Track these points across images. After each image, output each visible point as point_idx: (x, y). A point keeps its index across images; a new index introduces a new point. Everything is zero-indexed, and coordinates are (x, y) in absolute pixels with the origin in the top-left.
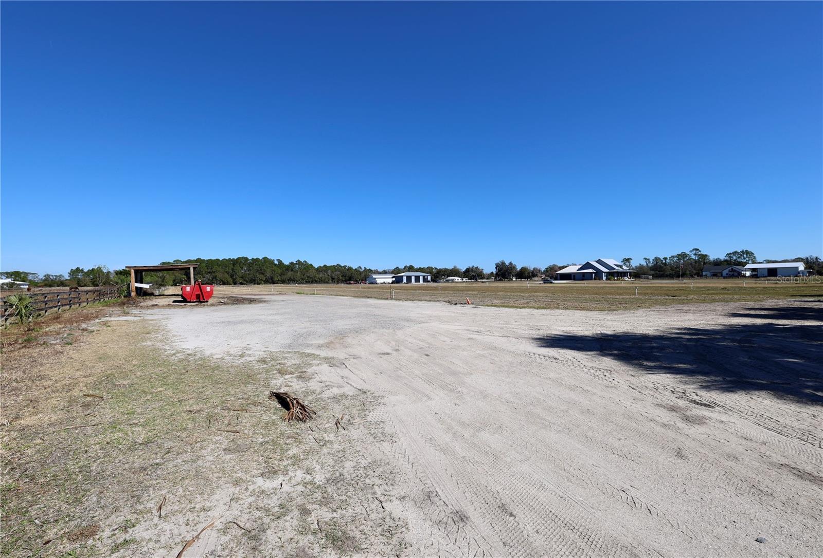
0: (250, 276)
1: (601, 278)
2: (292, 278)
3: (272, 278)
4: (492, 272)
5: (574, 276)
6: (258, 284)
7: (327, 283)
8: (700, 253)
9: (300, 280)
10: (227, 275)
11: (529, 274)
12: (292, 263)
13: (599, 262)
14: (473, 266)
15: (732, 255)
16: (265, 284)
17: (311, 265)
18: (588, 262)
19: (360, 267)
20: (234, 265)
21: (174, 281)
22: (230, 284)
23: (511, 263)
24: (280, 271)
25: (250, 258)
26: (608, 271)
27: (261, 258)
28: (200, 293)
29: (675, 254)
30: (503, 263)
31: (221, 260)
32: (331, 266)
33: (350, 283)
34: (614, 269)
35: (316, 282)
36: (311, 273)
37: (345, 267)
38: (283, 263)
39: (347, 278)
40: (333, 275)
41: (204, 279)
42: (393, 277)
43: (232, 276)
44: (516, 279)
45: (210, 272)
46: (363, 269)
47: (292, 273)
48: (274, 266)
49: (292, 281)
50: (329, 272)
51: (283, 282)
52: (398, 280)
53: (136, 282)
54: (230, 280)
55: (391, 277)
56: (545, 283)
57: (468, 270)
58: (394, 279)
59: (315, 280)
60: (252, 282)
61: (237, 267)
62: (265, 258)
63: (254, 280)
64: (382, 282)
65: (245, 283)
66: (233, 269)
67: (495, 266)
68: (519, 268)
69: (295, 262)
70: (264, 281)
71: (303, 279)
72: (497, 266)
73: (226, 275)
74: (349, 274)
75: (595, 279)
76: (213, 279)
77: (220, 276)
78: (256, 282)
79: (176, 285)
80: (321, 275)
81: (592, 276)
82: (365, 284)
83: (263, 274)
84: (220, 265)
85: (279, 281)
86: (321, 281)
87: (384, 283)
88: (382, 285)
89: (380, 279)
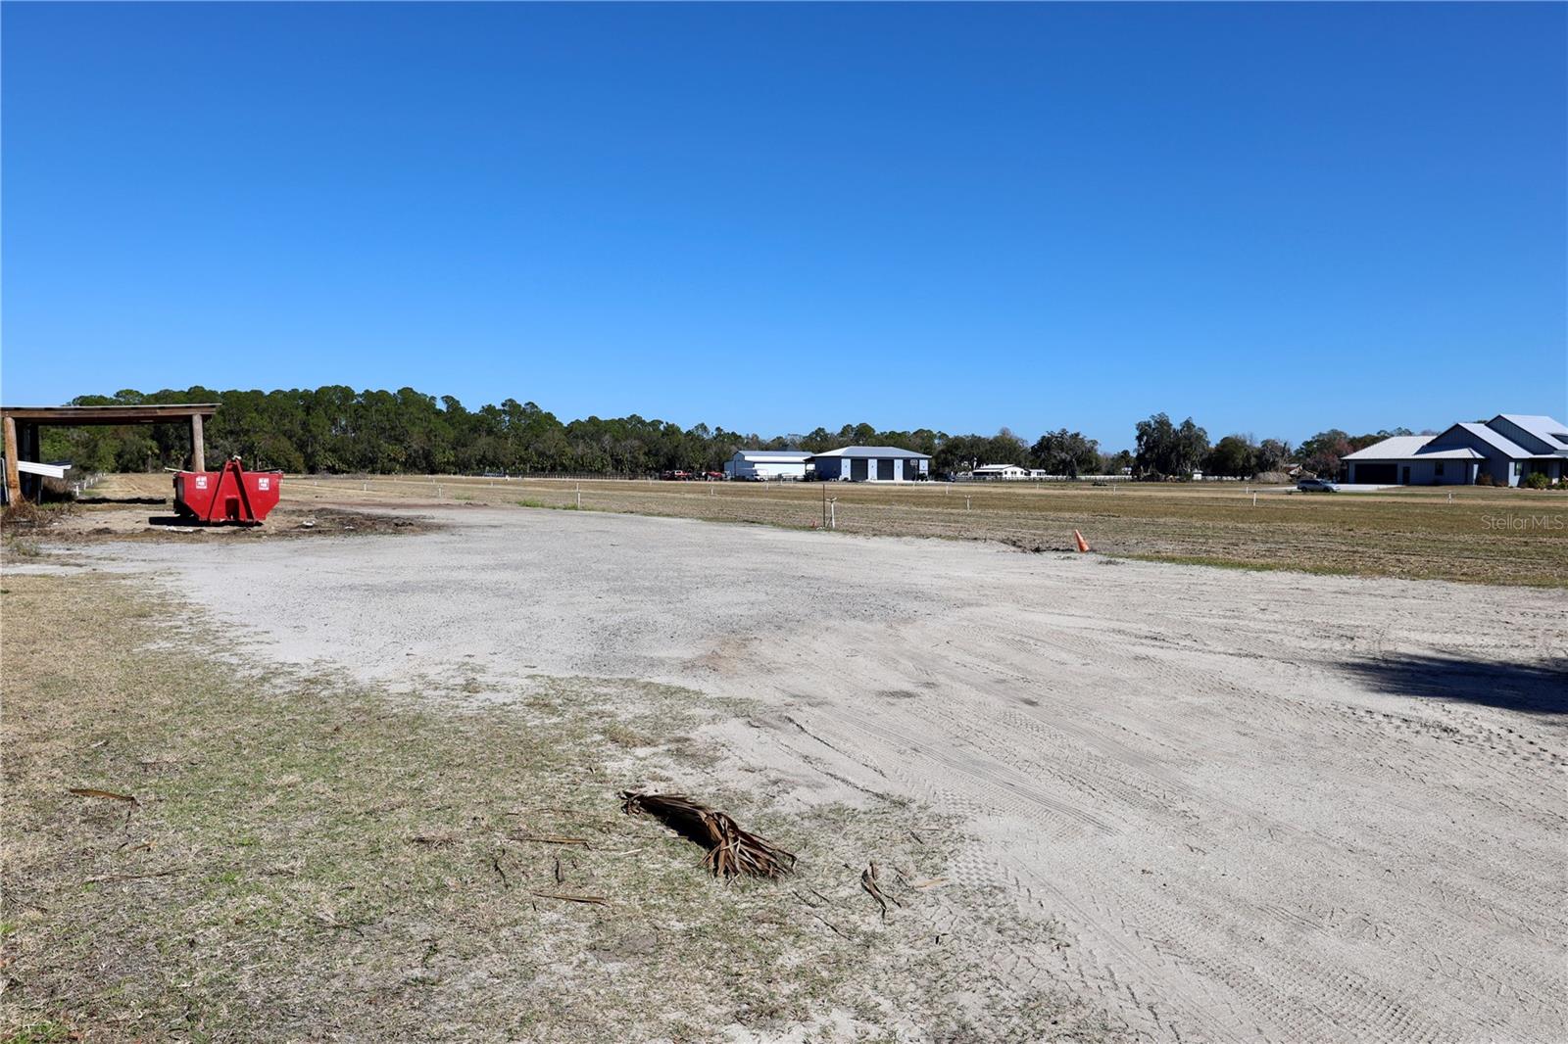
0: (359, 447)
1: (1503, 480)
2: (490, 455)
3: (427, 455)
4: (1126, 453)
5: (1406, 470)
6: (382, 473)
7: (600, 473)
9: (514, 464)
10: (289, 443)
11: (1248, 458)
12: (490, 409)
13: (1498, 424)
14: (1064, 432)
16: (405, 472)
17: (549, 416)
18: (1457, 426)
19: (703, 427)
20: (308, 410)
21: (119, 456)
22: (297, 472)
23: (1188, 425)
24: (452, 434)
25: (358, 390)
26: (1527, 455)
27: (393, 390)
28: (237, 496)
30: (1163, 424)
31: (267, 393)
32: (613, 421)
33: (672, 478)
34: (1553, 450)
35: (565, 470)
36: (550, 443)
37: (655, 424)
38: (463, 410)
39: (663, 460)
40: (618, 449)
42: (807, 462)
43: (301, 446)
44: (1203, 475)
45: (231, 432)
46: (713, 432)
47: (490, 439)
48: (433, 417)
49: (492, 464)
50: (606, 438)
51: (462, 467)
52: (826, 471)
53: (21, 458)
54: (297, 458)
55: (801, 459)
56: (1304, 490)
57: (1045, 445)
58: (811, 467)
59: (562, 465)
60: (364, 467)
61: (319, 419)
62: (406, 392)
63: (373, 461)
64: (774, 474)
65: (344, 467)
66: (304, 425)
67: (1137, 433)
68: (1214, 440)
69: (499, 407)
71: (523, 461)
72: (1143, 430)
73: (285, 444)
74: (667, 446)
75: (1479, 482)
77: (263, 443)
78: (379, 466)
79: (125, 470)
80: (581, 449)
81: (1469, 470)
82: (721, 479)
83: (398, 440)
84: (265, 410)
85: (448, 463)
86: (580, 468)
87: (780, 478)
88: (773, 484)
89: (767, 466)
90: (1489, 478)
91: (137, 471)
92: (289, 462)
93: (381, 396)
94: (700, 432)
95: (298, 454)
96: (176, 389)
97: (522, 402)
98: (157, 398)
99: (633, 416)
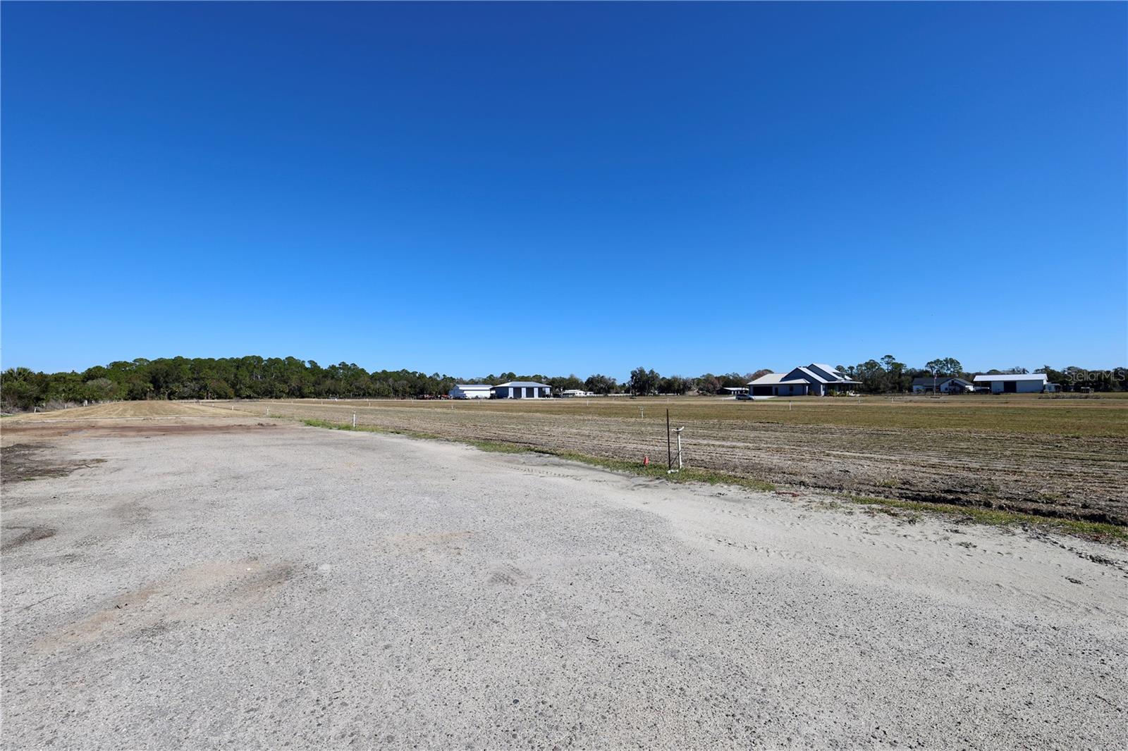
0: (264, 385)
1: (817, 393)
2: (332, 388)
3: (300, 389)
5: (776, 389)
6: (276, 398)
7: (387, 396)
8: (894, 361)
9: (344, 393)
10: (226, 385)
11: (679, 386)
12: (333, 367)
13: (812, 368)
15: (933, 365)
16: (288, 398)
17: (363, 370)
18: (797, 369)
19: (437, 375)
20: (238, 367)
21: (131, 391)
22: (230, 398)
24: (313, 379)
25: (265, 358)
27: (283, 358)
29: (863, 362)
31: (217, 359)
32: (394, 372)
33: (423, 398)
34: (836, 379)
35: (370, 395)
36: (363, 383)
37: (414, 373)
38: (319, 367)
39: (418, 390)
40: (396, 385)
41: (186, 389)
42: (491, 389)
43: (233, 386)
45: (195, 379)
46: (442, 377)
47: (333, 381)
48: (303, 371)
49: (333, 393)
50: (391, 380)
51: (318, 395)
52: (501, 394)
54: (231, 391)
55: (488, 388)
58: (493, 392)
59: (368, 393)
60: (267, 395)
61: (243, 373)
62: (290, 359)
63: (270, 393)
64: (474, 396)
65: (256, 395)
66: (236, 375)
69: (337, 366)
70: (288, 393)
71: (349, 391)
73: (225, 384)
74: (420, 384)
75: (809, 394)
76: (200, 389)
77: (212, 384)
78: (274, 395)
79: (134, 399)
80: (378, 385)
81: (804, 389)
82: (448, 399)
83: (286, 382)
84: (214, 368)
85: (311, 393)
86: (377, 394)
87: (477, 398)
88: (475, 401)
89: (471, 392)
90: (813, 392)
91: (141, 399)
92: (226, 393)
93: (277, 361)
94: (436, 377)
95: (231, 389)
96: (167, 358)
97: (349, 363)
98: (155, 362)
99: (404, 370)
